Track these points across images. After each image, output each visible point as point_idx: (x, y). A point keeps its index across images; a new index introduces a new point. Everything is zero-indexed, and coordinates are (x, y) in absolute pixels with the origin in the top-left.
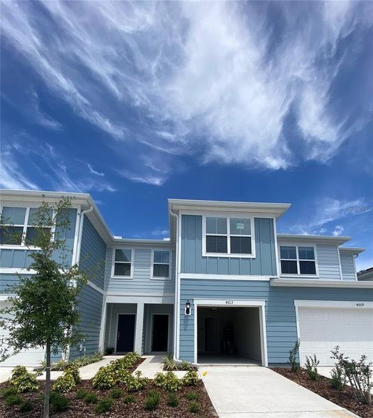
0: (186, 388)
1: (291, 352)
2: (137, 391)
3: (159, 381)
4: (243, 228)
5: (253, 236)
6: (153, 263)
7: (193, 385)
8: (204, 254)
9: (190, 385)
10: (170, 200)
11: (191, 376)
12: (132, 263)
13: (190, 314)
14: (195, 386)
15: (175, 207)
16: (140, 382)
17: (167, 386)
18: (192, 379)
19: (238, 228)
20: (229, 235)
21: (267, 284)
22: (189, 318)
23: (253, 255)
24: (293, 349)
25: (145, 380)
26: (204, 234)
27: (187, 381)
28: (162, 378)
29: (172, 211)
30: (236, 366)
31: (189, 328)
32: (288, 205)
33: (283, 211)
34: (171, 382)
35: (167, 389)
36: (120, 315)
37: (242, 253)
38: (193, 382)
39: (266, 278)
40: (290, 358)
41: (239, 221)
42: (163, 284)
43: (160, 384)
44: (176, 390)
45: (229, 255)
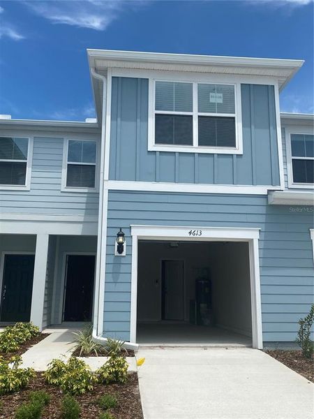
0: (103, 387)
1: (302, 323)
2: (11, 392)
3: (54, 375)
4: (221, 101)
5: (238, 115)
6: (65, 162)
7: (118, 382)
8: (152, 146)
9: (111, 382)
10: (92, 52)
11: (113, 367)
12: (29, 161)
13: (124, 254)
14: (122, 384)
15: (99, 64)
16: (19, 376)
17: (67, 384)
18: (116, 373)
19: (212, 100)
20: (195, 114)
21: (262, 201)
22: (123, 261)
23: (239, 149)
24: (306, 316)
25: (27, 373)
26: (152, 112)
27: (106, 375)
28: (59, 370)
29: (96, 70)
30: (205, 348)
31: (122, 278)
32: (299, 63)
33: (290, 72)
34: (74, 377)
35: (67, 389)
36: (7, 256)
37: (219, 145)
38: (117, 377)
39: (261, 190)
40: (301, 332)
41: (214, 89)
42: (84, 200)
43: (56, 381)
44: (83, 390)
45: (195, 148)
